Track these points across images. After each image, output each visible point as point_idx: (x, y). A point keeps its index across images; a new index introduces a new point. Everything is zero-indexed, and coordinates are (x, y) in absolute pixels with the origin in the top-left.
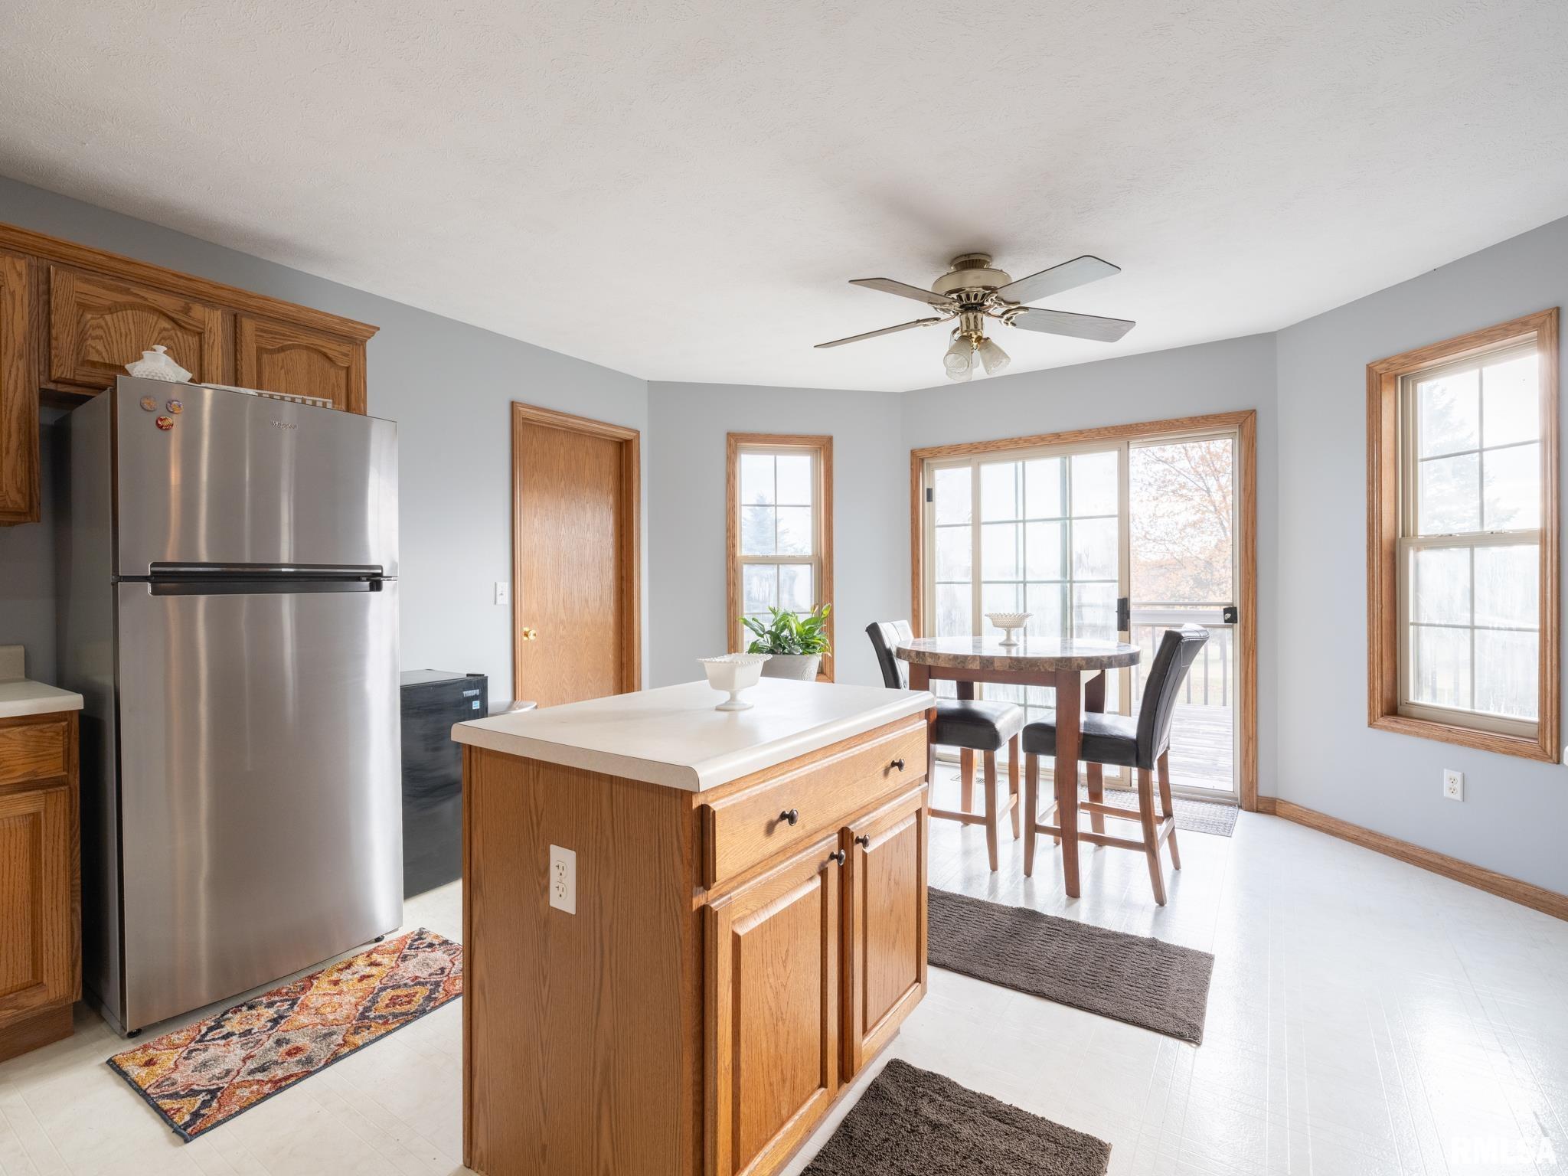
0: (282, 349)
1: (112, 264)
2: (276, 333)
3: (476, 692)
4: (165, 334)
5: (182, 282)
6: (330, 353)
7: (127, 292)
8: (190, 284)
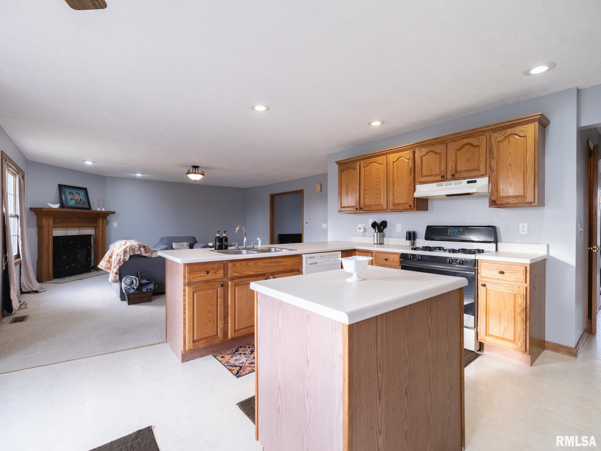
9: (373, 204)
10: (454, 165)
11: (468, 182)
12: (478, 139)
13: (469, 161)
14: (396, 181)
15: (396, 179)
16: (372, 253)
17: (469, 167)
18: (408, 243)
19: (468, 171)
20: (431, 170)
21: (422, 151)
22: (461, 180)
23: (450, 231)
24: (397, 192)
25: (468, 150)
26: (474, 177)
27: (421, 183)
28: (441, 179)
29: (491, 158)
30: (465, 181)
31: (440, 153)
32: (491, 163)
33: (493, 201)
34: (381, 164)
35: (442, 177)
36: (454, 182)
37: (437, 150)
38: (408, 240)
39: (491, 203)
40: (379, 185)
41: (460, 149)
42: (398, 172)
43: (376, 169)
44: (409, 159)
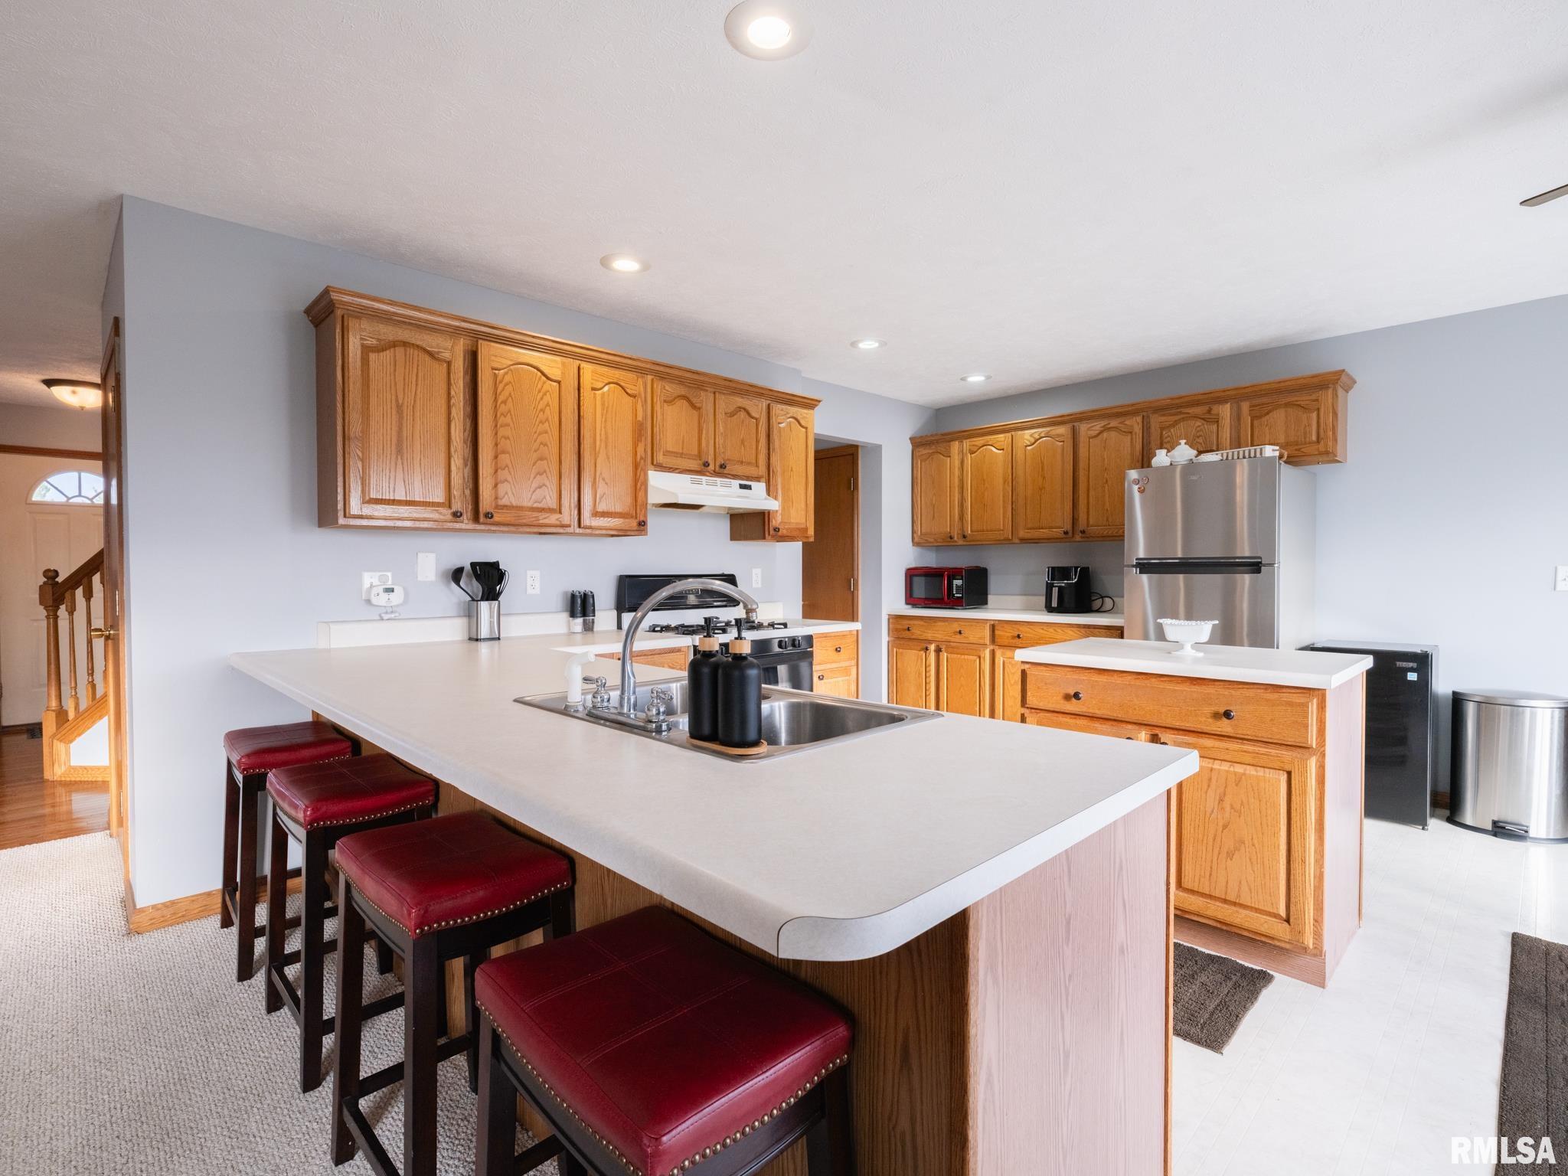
0: (1268, 413)
1: (1174, 402)
2: (1263, 404)
3: (1414, 665)
4: (1198, 429)
5: (1206, 396)
6: (1302, 403)
7: (1181, 413)
8: (1212, 395)
9: (531, 504)
10: (722, 446)
11: (742, 487)
13: (744, 444)
15: (601, 440)
17: (744, 455)
18: (577, 624)
19: (742, 463)
20: (683, 442)
21: (662, 388)
22: (730, 478)
24: (604, 479)
25: (743, 421)
26: (748, 478)
27: (661, 467)
28: (699, 469)
29: (769, 449)
30: (736, 483)
31: (699, 408)
32: (769, 459)
33: (776, 530)
34: (555, 381)
35: (706, 464)
36: (719, 480)
37: (694, 400)
38: (577, 617)
39: (771, 533)
40: (550, 446)
41: (732, 415)
42: (606, 421)
43: (539, 391)
44: (634, 396)
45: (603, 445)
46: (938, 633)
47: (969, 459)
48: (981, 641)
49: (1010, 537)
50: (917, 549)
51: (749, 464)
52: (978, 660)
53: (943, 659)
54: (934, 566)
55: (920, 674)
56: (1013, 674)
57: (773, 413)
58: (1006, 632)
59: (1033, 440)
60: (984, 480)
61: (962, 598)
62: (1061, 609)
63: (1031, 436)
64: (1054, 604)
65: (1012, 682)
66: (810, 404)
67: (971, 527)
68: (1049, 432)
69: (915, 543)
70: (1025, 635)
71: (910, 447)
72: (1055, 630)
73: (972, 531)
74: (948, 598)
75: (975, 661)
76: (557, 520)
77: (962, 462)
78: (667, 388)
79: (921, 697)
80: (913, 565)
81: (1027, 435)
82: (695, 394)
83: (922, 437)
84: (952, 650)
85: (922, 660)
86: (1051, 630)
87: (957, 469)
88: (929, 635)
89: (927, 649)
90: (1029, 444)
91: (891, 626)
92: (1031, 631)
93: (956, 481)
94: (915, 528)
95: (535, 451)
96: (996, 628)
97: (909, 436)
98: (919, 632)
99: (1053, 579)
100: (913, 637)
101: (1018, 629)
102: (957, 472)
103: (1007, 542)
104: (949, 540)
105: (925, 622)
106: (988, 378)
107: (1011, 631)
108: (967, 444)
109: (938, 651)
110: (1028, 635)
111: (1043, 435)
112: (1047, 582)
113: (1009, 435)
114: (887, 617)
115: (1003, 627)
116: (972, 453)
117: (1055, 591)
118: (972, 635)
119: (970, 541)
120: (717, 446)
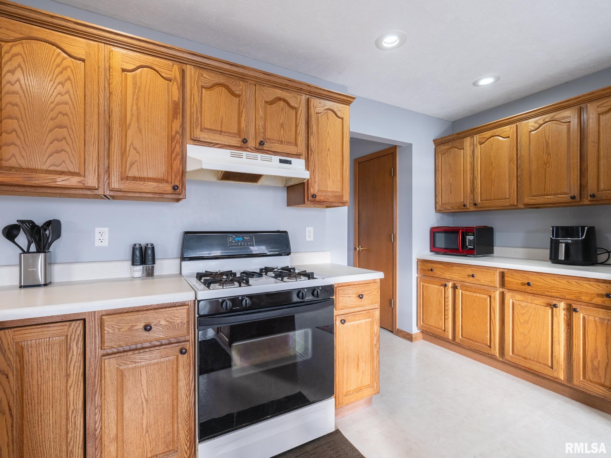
9: (45, 167)
10: (262, 126)
11: (281, 161)
12: (296, 98)
13: (283, 128)
14: (131, 119)
15: (132, 115)
16: (84, 320)
17: (284, 136)
18: (138, 271)
19: (282, 142)
20: (222, 123)
21: (202, 76)
22: (271, 154)
23: (230, 241)
24: (135, 149)
25: (282, 109)
26: (288, 155)
27: (197, 141)
28: (239, 145)
29: (308, 133)
30: (276, 158)
31: (238, 96)
32: (308, 141)
33: (314, 196)
34: (80, 59)
35: (245, 141)
36: (259, 155)
37: (233, 89)
38: (137, 265)
39: (309, 198)
40: (71, 116)
41: (271, 103)
42: (137, 99)
43: (58, 66)
44: (169, 80)
45: (134, 118)
46: (455, 275)
47: (478, 148)
48: (491, 284)
49: (515, 203)
50: (439, 215)
51: (289, 143)
52: (489, 299)
53: (459, 294)
54: (452, 226)
55: (440, 303)
56: (524, 314)
57: (312, 104)
58: (515, 279)
59: (537, 126)
60: (492, 163)
61: (474, 249)
62: (569, 261)
63: (536, 122)
64: (562, 257)
65: (522, 321)
66: (347, 100)
67: (481, 198)
68: (554, 116)
69: (437, 211)
70: (535, 283)
71: (433, 146)
72: (568, 282)
73: (481, 200)
74: (462, 248)
75: (486, 299)
76: (79, 182)
77: (473, 152)
78: (205, 75)
79: (441, 319)
80: (436, 225)
81: (532, 123)
82: (234, 83)
83: (441, 138)
84: (465, 288)
85: (442, 292)
86: (564, 282)
87: (469, 157)
88: (447, 275)
89: (445, 286)
90: (534, 129)
91: (419, 267)
92: (541, 280)
93: (469, 167)
94: (437, 200)
95: (52, 119)
96: (506, 275)
97: (433, 138)
98: (439, 273)
99: (557, 236)
100: (435, 276)
101: (528, 278)
102: (469, 160)
103: (513, 208)
104: (463, 207)
105: (444, 266)
106: (498, 79)
107: (521, 279)
108: (477, 138)
109: (455, 287)
110: (538, 284)
111: (547, 120)
112: (551, 239)
113: (515, 125)
114: (416, 260)
115: (513, 275)
116: (481, 143)
117: (562, 247)
118: (482, 278)
119: (480, 208)
120: (257, 127)
